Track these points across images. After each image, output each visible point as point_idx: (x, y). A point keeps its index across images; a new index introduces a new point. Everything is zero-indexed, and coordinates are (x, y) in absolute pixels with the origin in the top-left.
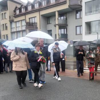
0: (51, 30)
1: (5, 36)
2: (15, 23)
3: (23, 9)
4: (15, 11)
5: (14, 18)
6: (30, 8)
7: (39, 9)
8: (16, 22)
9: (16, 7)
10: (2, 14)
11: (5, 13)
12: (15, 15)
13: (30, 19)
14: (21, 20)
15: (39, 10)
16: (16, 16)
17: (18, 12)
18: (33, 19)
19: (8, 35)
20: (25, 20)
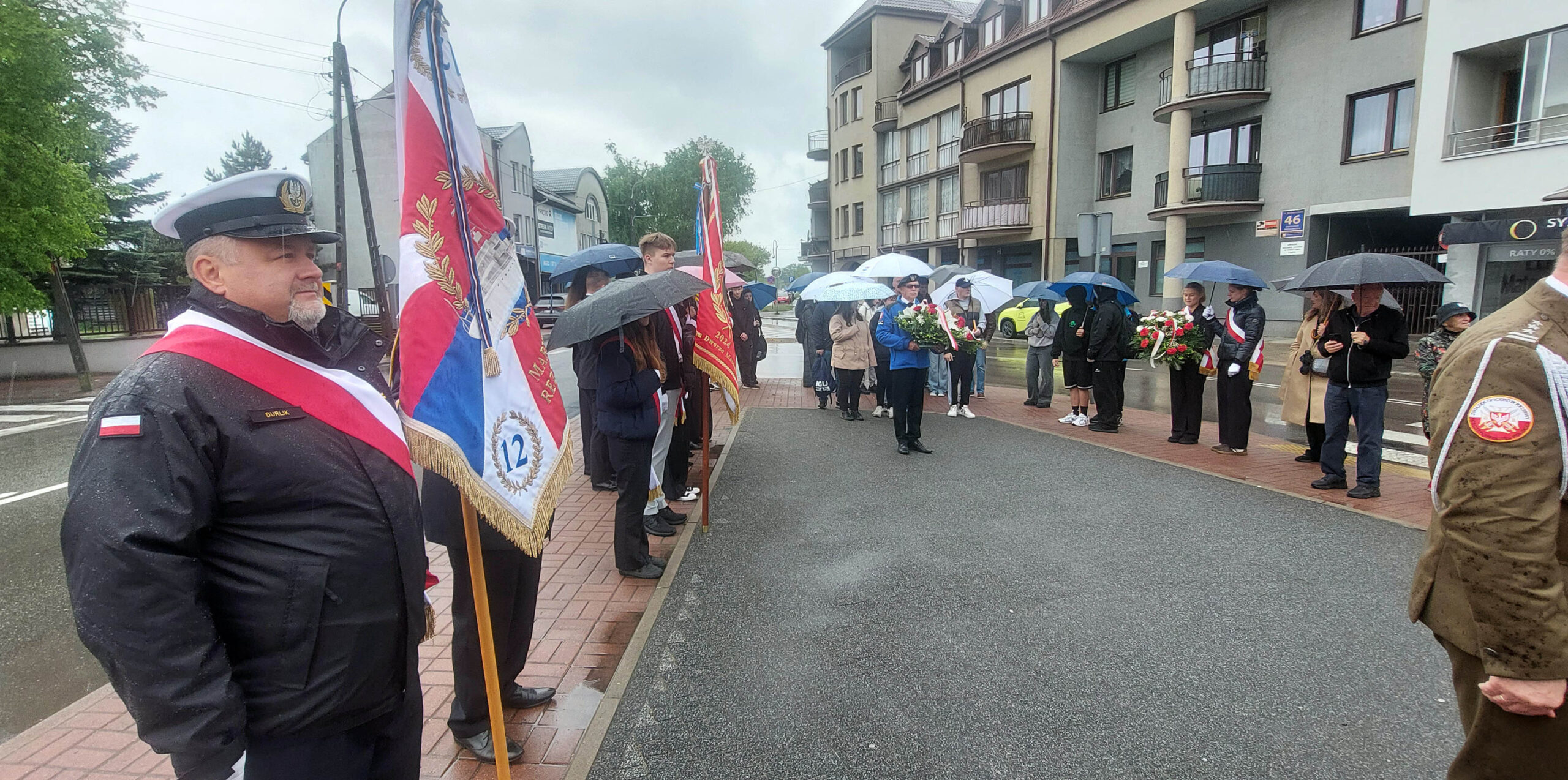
0: (1130, 149)
1: (850, 210)
2: (905, 133)
3: (951, 47)
4: (906, 68)
5: (899, 108)
6: (993, 34)
7: (1052, 27)
8: (908, 128)
9: (917, 45)
10: (844, 95)
11: (855, 90)
12: (903, 90)
13: (987, 96)
14: (939, 116)
15: (1051, 34)
16: (911, 96)
17: (921, 71)
18: (1011, 93)
19: (862, 203)
20: (961, 108)
